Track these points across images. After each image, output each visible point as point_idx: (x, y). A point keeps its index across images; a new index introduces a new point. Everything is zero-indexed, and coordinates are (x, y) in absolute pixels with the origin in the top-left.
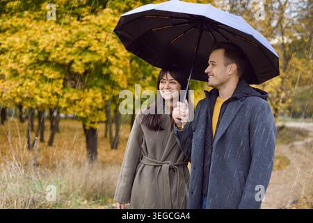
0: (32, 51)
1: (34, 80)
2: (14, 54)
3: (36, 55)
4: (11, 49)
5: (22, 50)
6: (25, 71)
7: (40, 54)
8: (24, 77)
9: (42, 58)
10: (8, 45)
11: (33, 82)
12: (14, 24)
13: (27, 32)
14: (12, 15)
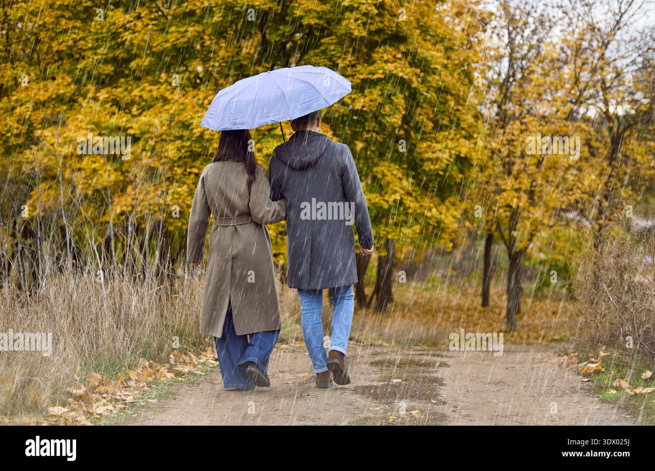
0: (181, 138)
1: (184, 183)
2: (152, 143)
3: (188, 144)
4: (147, 136)
5: (164, 137)
6: (171, 169)
7: (195, 141)
8: (170, 180)
9: (197, 148)
10: (139, 129)
11: (185, 188)
12: (146, 95)
13: (167, 107)
14: (138, 79)
